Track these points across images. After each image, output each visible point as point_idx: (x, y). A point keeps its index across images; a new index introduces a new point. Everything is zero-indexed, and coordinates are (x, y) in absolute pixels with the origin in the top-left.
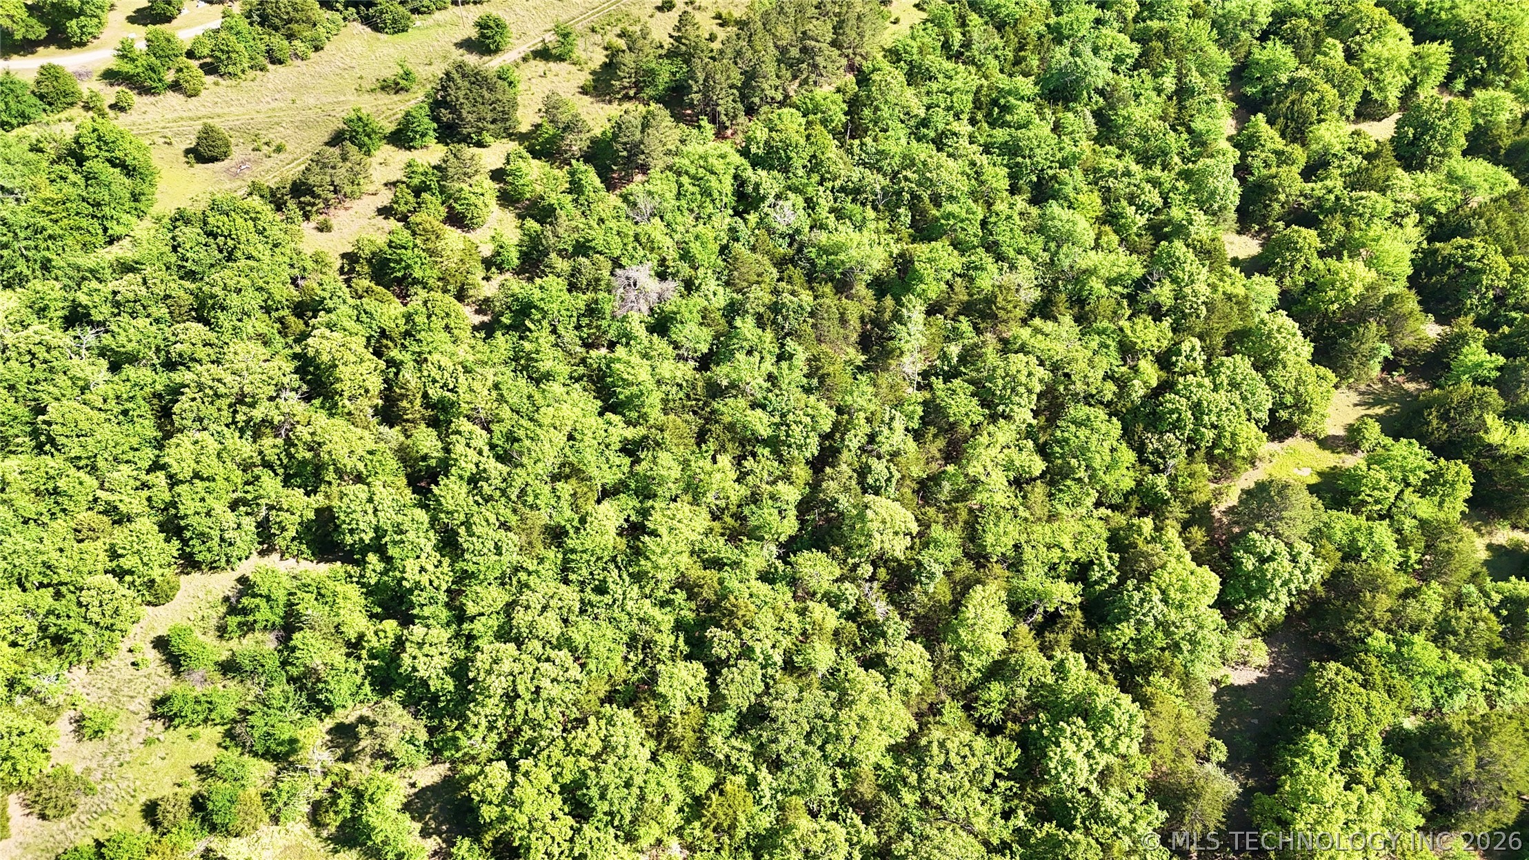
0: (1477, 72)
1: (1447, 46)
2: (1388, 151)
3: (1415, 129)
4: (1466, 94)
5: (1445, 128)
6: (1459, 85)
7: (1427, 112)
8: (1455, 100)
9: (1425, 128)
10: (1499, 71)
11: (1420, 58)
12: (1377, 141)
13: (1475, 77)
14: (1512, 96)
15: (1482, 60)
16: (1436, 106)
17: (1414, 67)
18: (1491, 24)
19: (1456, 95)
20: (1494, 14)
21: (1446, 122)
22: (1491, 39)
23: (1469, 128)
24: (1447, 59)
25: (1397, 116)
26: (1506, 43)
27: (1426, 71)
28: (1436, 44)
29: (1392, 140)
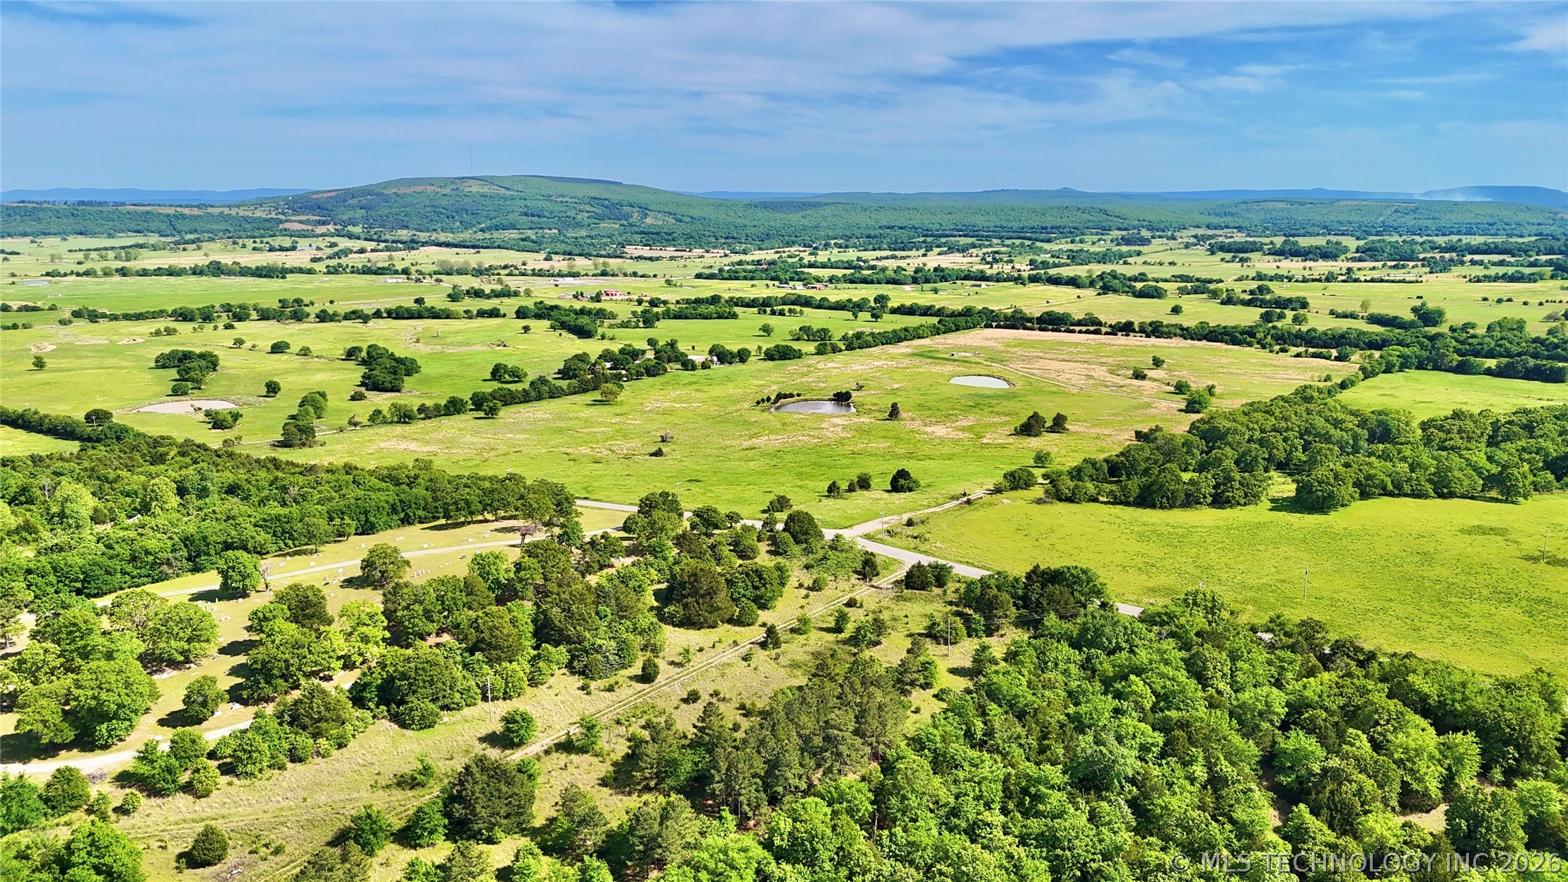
0: (1511, 761)
1: (1471, 736)
2: (1446, 843)
3: (1467, 821)
4: (1508, 784)
5: (1497, 820)
6: (1497, 774)
7: (1474, 802)
8: (1499, 791)
9: (1477, 820)
10: (1535, 761)
11: (1448, 748)
12: (1431, 834)
13: (1510, 767)
14: (1556, 786)
15: (1511, 749)
16: (1480, 796)
17: (1446, 758)
18: (1509, 715)
19: (1497, 786)
20: (1507, 706)
21: (1498, 813)
22: (1514, 730)
23: (1523, 820)
24: (1475, 749)
25: (1444, 807)
26: (1530, 733)
27: (1459, 760)
28: (1460, 735)
29: (1447, 832)
